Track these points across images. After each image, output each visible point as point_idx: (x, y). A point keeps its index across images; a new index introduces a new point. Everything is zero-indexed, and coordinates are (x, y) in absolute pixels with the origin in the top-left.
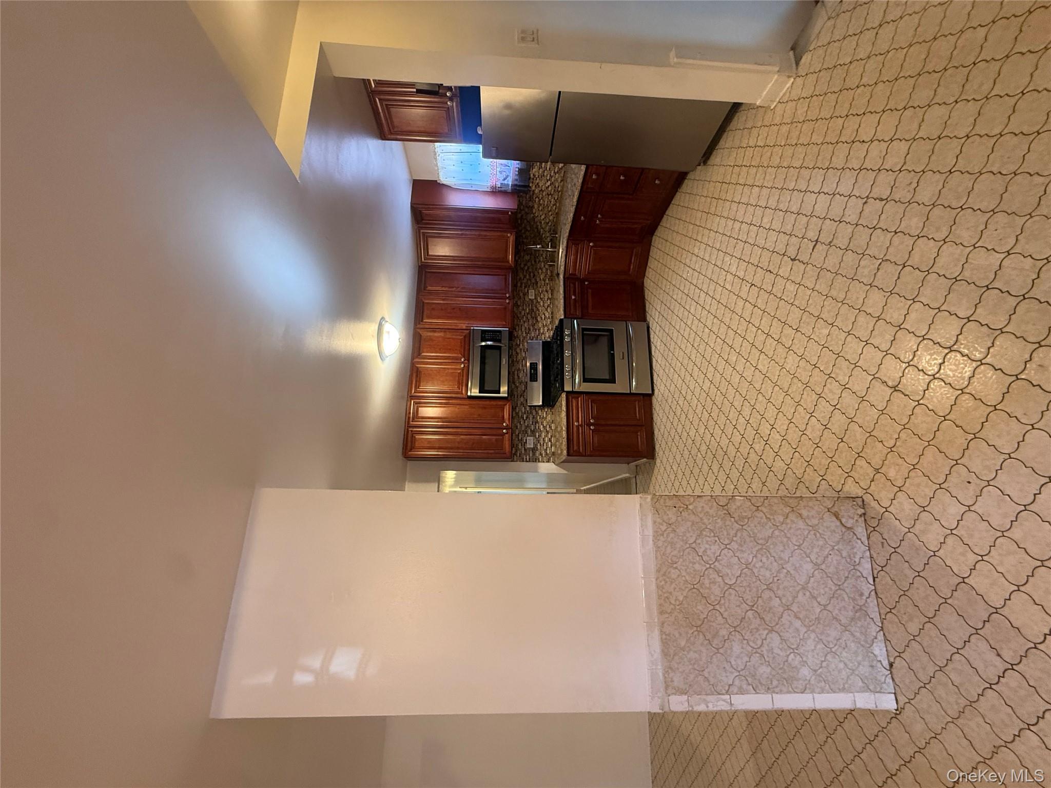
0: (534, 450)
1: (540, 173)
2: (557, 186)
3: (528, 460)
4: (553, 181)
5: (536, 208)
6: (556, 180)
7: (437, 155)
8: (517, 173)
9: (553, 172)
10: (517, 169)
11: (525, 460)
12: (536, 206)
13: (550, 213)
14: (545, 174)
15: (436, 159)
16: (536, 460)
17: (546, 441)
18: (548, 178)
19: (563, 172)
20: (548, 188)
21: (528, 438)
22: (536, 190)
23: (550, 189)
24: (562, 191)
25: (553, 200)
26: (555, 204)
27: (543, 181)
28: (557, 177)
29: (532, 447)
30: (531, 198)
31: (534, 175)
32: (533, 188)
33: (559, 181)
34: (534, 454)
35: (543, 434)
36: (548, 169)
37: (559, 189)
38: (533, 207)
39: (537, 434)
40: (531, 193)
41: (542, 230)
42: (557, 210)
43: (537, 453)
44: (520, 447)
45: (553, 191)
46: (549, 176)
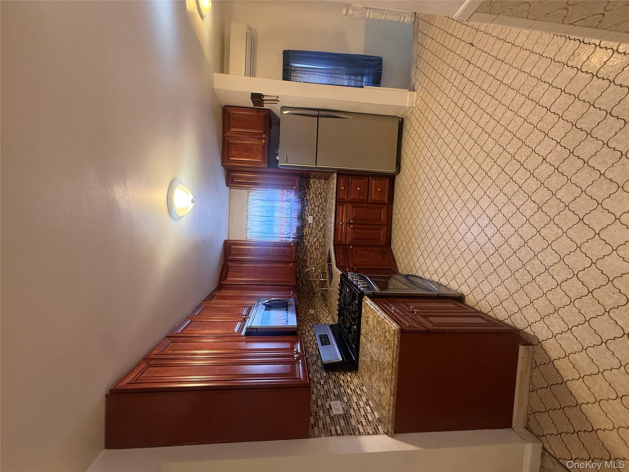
0: (346, 417)
1: (310, 231)
2: (321, 242)
3: (339, 431)
4: (318, 237)
5: (309, 261)
6: (320, 237)
7: (248, 217)
8: (296, 231)
9: (317, 230)
10: (296, 228)
11: (334, 432)
12: (308, 260)
13: (319, 266)
14: (313, 232)
15: (247, 221)
16: (353, 432)
17: (362, 405)
18: (315, 235)
19: (323, 230)
20: (315, 243)
21: (332, 403)
22: (308, 245)
23: (316, 244)
24: (324, 246)
25: (319, 254)
26: (321, 258)
27: (312, 238)
28: (320, 235)
29: (341, 412)
30: (305, 252)
31: (306, 233)
32: (306, 244)
33: (322, 237)
34: (348, 423)
35: (355, 398)
36: (314, 228)
37: (323, 245)
38: (306, 261)
39: (345, 399)
40: (305, 247)
41: (314, 284)
42: (323, 263)
43: (353, 422)
44: (322, 414)
45: (319, 245)
46: (315, 233)
